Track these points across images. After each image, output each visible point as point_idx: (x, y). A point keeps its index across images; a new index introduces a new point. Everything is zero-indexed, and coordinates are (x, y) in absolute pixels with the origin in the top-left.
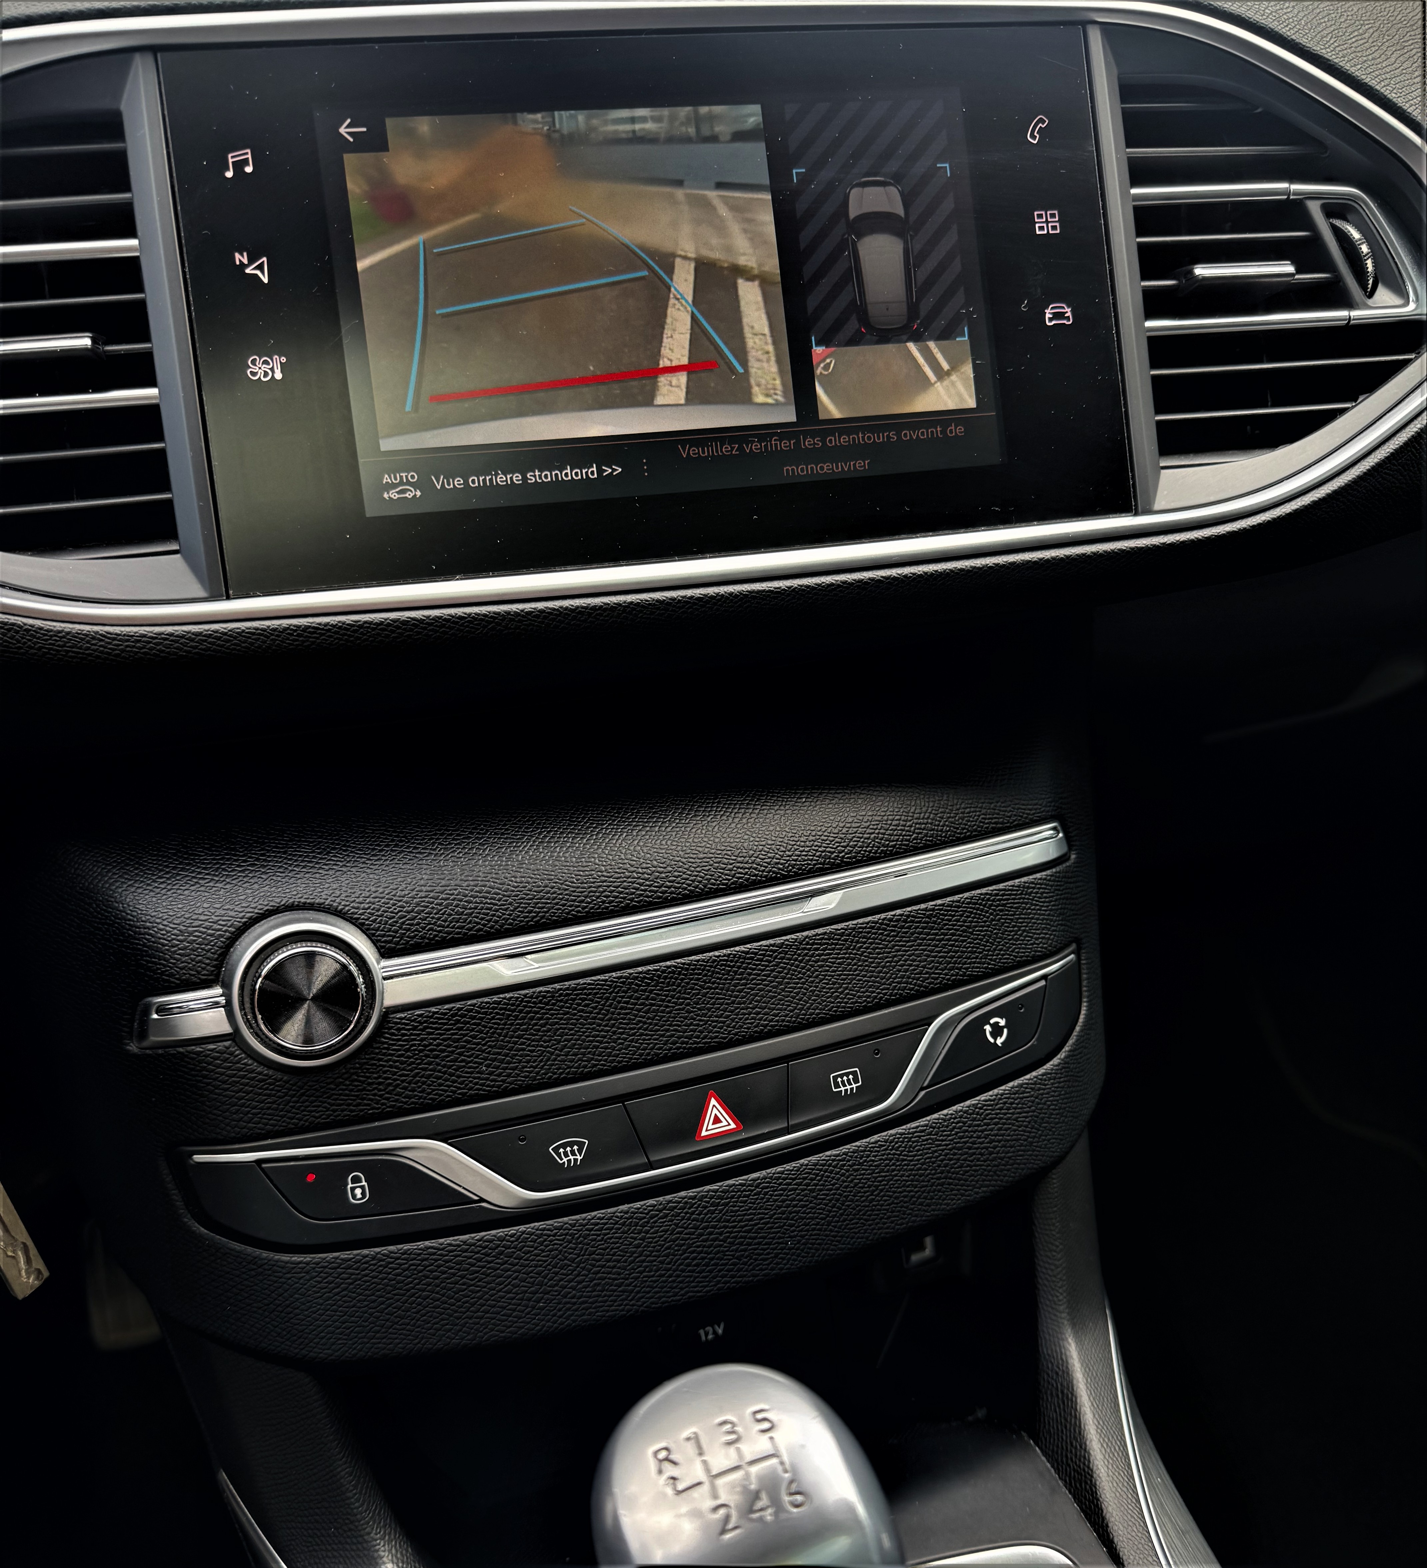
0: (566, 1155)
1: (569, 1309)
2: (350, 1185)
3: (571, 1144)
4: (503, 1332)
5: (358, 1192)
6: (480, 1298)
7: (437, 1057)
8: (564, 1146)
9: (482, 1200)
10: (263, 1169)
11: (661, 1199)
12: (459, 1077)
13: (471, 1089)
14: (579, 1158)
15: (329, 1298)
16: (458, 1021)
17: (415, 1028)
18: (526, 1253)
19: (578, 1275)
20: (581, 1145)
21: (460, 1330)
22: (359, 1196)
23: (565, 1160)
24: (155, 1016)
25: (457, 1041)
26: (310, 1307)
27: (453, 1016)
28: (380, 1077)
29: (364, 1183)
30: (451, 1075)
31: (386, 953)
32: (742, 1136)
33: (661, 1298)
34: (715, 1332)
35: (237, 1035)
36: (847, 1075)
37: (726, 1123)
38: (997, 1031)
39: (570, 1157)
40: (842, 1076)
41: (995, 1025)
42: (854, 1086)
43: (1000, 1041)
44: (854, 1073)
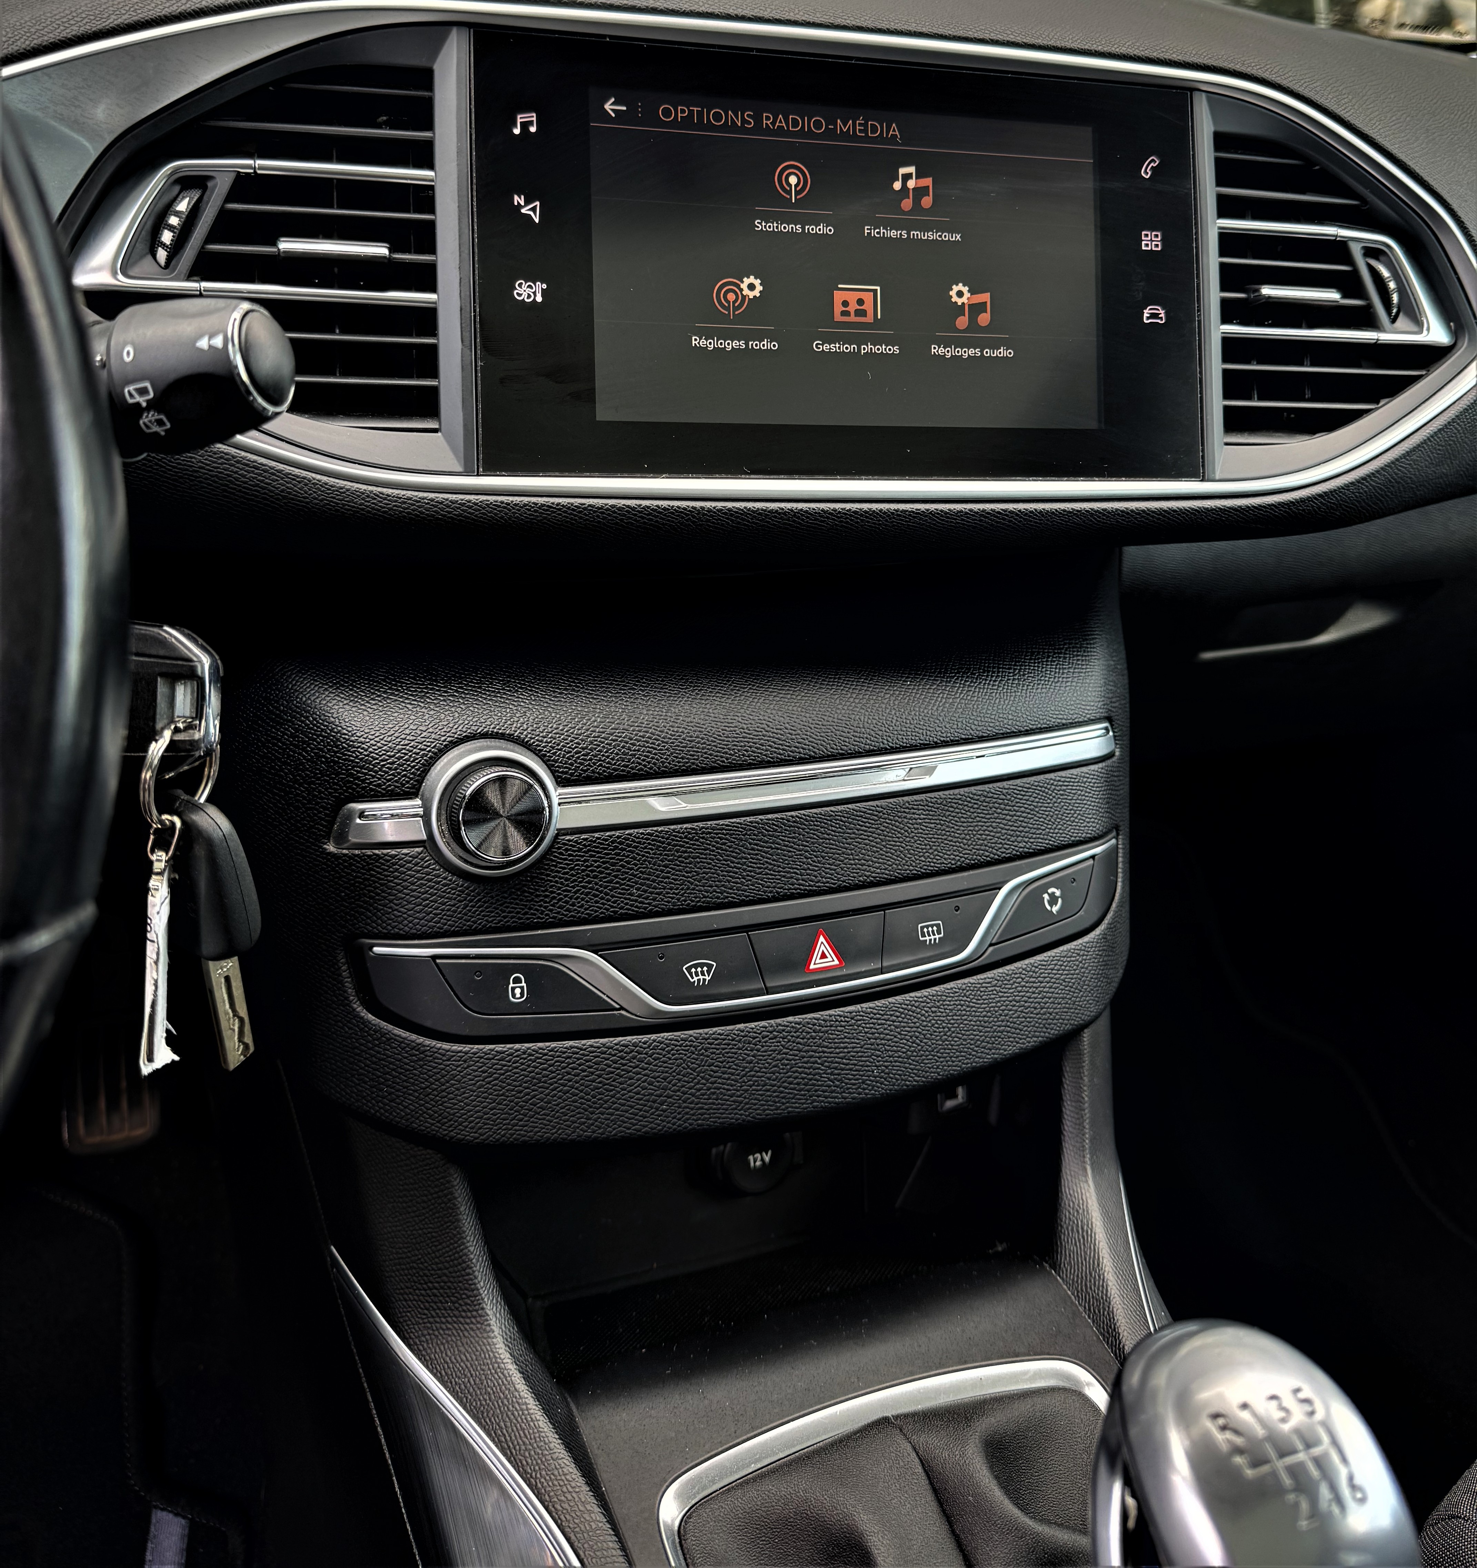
0: (697, 975)
1: (687, 1113)
2: (511, 985)
3: (702, 965)
4: (629, 1129)
5: (518, 991)
6: (613, 1097)
7: (595, 877)
8: (696, 966)
9: (622, 1008)
10: (437, 965)
11: (772, 1021)
12: (613, 896)
13: (622, 908)
14: (708, 978)
15: (481, 1086)
16: (616, 848)
17: (580, 850)
18: (655, 1059)
19: (698, 1083)
20: (710, 967)
21: (592, 1124)
22: (518, 995)
23: (696, 979)
24: (358, 821)
25: (613, 864)
26: (464, 1093)
27: (613, 842)
28: (546, 890)
29: (524, 984)
30: (607, 894)
31: (562, 782)
32: (845, 972)
33: (764, 1110)
34: (762, 1160)
35: (429, 843)
36: (932, 926)
37: (832, 960)
38: (1053, 900)
39: (700, 976)
40: (927, 927)
41: (1052, 895)
42: (937, 936)
43: (1055, 909)
44: (938, 926)
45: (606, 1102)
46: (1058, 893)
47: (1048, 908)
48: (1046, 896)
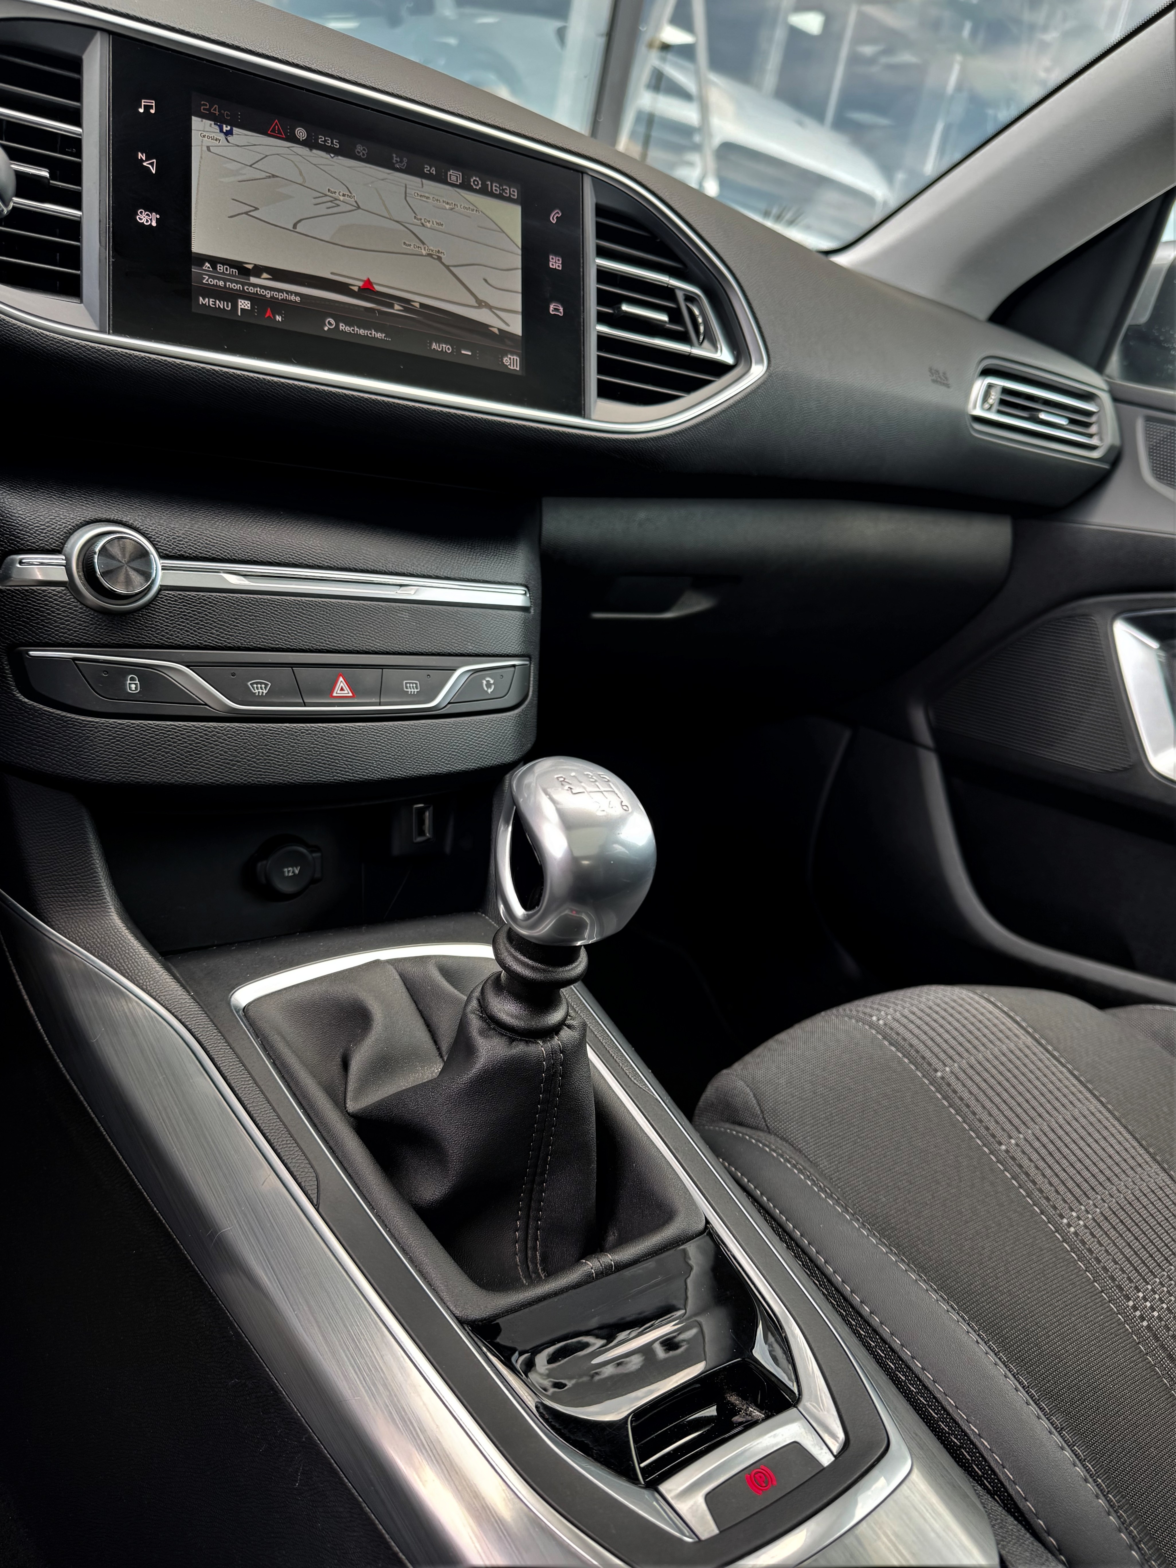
0: (257, 689)
1: (250, 773)
2: (129, 682)
3: (261, 683)
4: (210, 779)
5: (133, 686)
6: (199, 758)
7: (187, 619)
8: (257, 683)
9: (206, 705)
10: (76, 664)
11: (308, 725)
12: (199, 633)
13: (205, 641)
14: (265, 692)
15: (108, 745)
16: (201, 603)
17: (176, 601)
18: (229, 738)
19: (258, 755)
20: (266, 685)
21: (185, 774)
22: (134, 689)
23: (257, 691)
24: (18, 566)
25: (199, 613)
26: (95, 749)
27: (199, 599)
28: (153, 624)
29: (137, 682)
30: (195, 631)
31: (163, 556)
32: (356, 701)
33: (302, 777)
34: (293, 872)
35: (70, 585)
36: (413, 683)
37: (347, 692)
38: (489, 685)
39: (260, 690)
40: (410, 683)
41: (488, 681)
42: (416, 690)
43: (490, 691)
44: (416, 684)
45: (195, 761)
46: (492, 682)
47: (486, 689)
48: (484, 682)
